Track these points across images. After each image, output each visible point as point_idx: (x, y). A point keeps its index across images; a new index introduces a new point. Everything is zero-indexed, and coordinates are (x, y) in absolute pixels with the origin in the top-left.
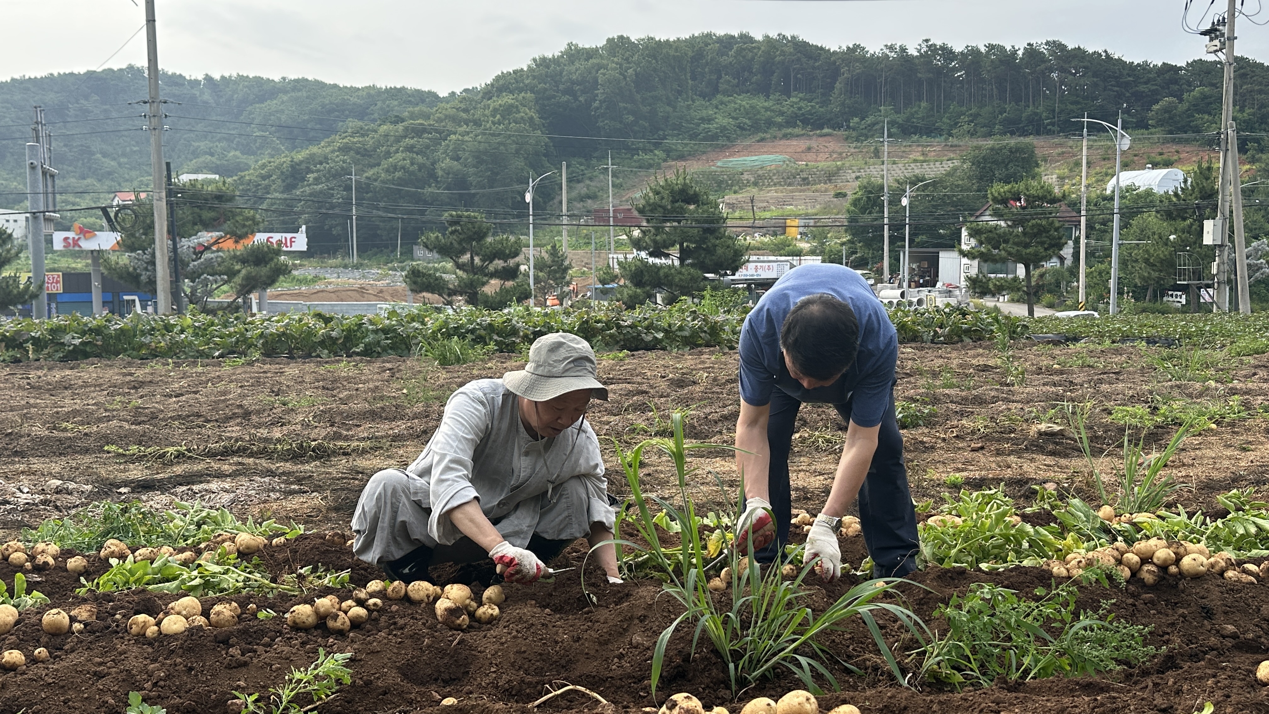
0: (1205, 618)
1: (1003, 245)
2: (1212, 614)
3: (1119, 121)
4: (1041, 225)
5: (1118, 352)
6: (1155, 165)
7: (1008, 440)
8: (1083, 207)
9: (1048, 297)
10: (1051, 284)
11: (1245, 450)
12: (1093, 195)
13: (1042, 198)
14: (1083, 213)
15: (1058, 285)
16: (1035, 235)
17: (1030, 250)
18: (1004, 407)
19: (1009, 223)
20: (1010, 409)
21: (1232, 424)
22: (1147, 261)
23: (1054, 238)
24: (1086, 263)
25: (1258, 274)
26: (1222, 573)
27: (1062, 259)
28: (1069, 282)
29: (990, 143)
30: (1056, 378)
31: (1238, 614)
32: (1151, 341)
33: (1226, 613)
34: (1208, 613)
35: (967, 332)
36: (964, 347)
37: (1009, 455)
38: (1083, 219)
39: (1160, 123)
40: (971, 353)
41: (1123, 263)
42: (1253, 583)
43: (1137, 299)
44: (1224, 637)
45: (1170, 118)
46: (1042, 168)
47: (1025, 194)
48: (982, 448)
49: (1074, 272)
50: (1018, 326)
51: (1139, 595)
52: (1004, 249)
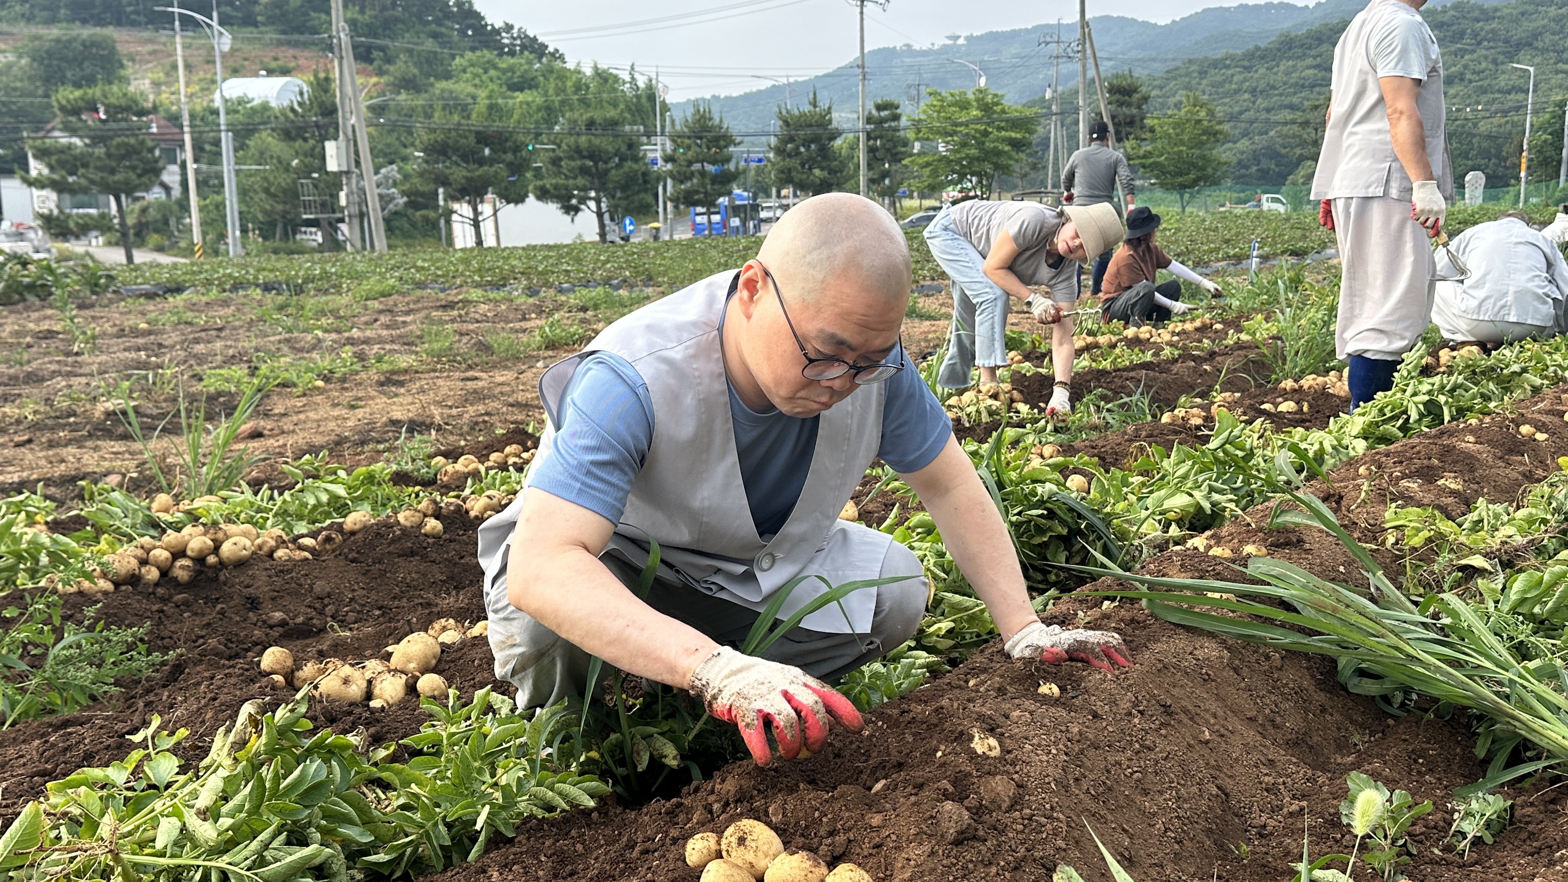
0: (250, 610)
1: (81, 171)
2: (259, 603)
3: (215, 15)
4: (128, 144)
5: (225, 303)
6: (271, 72)
7: (63, 427)
8: (186, 123)
9: (154, 239)
10: (156, 221)
11: (353, 407)
12: (198, 108)
13: (127, 109)
14: (186, 129)
15: (166, 222)
16: (123, 157)
17: (118, 177)
18: (64, 383)
19: (87, 141)
20: (70, 386)
21: (343, 380)
22: (267, 191)
23: (148, 162)
24: (199, 194)
25: (391, 206)
26: (270, 554)
27: (167, 189)
28: (179, 219)
29: (55, 32)
30: (141, 341)
31: (288, 598)
32: (267, 288)
33: (273, 599)
34: (253, 603)
35: (31, 287)
36: (27, 309)
37: (66, 446)
38: (187, 138)
39: (271, 20)
40: (34, 315)
41: (244, 193)
42: (307, 559)
43: (265, 238)
44: (271, 627)
45: (283, 15)
46: (130, 71)
47: (103, 104)
48: (30, 441)
49: (184, 206)
50: (101, 277)
51: (171, 596)
52: (83, 176)
